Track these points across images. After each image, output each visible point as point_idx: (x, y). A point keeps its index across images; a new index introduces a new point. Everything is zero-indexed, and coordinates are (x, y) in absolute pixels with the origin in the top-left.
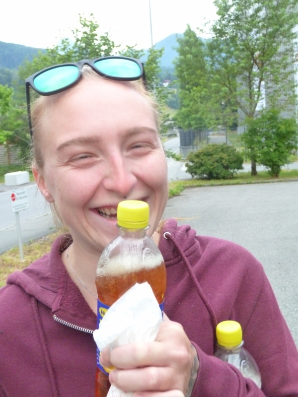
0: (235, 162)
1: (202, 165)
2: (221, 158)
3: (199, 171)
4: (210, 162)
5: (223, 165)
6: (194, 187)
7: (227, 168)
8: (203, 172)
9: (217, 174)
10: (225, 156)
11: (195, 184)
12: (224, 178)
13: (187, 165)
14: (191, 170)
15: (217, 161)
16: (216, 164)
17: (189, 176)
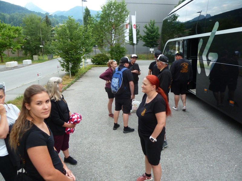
0: (107, 60)
1: (96, 60)
2: (103, 58)
3: (96, 62)
4: (99, 59)
5: (103, 60)
6: (94, 67)
7: (104, 61)
8: (97, 62)
9: (101, 63)
10: (104, 58)
11: (95, 66)
12: (103, 64)
13: (91, 60)
14: (93, 62)
15: (101, 59)
16: (101, 60)
17: (92, 63)
